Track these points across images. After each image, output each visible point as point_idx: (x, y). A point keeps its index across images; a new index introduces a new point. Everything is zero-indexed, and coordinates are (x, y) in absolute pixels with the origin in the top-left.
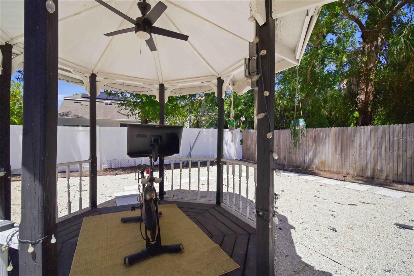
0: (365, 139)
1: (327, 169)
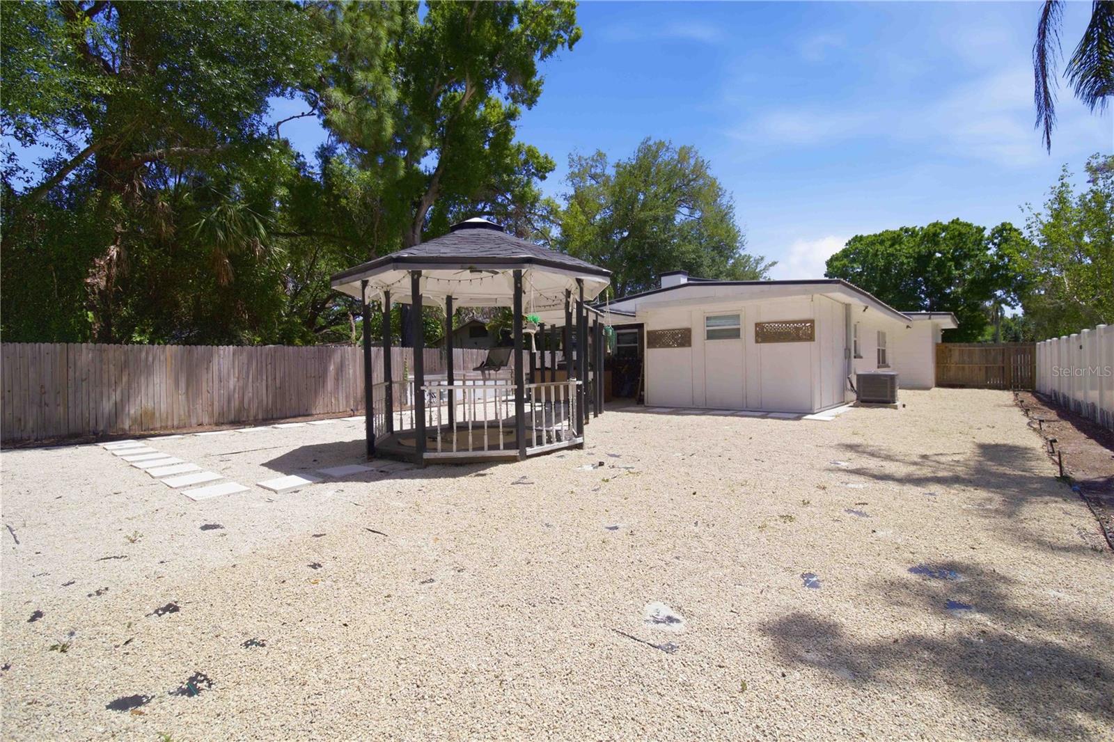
0: (226, 367)
1: (158, 425)
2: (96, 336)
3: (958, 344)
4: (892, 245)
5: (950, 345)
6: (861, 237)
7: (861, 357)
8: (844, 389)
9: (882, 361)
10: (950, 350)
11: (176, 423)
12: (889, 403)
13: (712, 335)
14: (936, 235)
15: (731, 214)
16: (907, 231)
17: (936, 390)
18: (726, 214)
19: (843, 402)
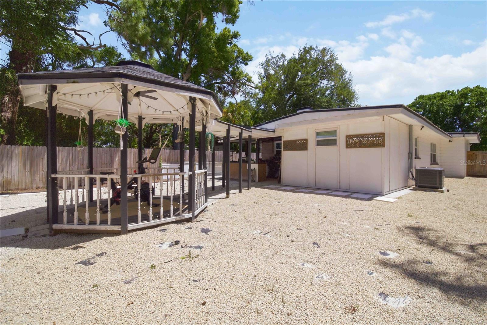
1: (13, 188)
2: (5, 142)
3: (481, 152)
4: (441, 99)
5: (476, 152)
6: (423, 96)
7: (420, 158)
8: (407, 178)
9: (434, 161)
10: (476, 155)
11: (23, 187)
12: (438, 188)
13: (320, 143)
14: (466, 94)
15: (350, 84)
16: (449, 92)
17: (467, 178)
18: (347, 84)
19: (406, 186)
